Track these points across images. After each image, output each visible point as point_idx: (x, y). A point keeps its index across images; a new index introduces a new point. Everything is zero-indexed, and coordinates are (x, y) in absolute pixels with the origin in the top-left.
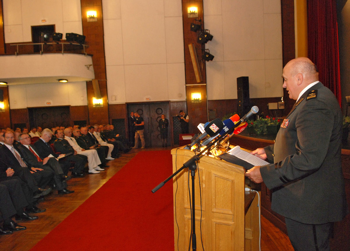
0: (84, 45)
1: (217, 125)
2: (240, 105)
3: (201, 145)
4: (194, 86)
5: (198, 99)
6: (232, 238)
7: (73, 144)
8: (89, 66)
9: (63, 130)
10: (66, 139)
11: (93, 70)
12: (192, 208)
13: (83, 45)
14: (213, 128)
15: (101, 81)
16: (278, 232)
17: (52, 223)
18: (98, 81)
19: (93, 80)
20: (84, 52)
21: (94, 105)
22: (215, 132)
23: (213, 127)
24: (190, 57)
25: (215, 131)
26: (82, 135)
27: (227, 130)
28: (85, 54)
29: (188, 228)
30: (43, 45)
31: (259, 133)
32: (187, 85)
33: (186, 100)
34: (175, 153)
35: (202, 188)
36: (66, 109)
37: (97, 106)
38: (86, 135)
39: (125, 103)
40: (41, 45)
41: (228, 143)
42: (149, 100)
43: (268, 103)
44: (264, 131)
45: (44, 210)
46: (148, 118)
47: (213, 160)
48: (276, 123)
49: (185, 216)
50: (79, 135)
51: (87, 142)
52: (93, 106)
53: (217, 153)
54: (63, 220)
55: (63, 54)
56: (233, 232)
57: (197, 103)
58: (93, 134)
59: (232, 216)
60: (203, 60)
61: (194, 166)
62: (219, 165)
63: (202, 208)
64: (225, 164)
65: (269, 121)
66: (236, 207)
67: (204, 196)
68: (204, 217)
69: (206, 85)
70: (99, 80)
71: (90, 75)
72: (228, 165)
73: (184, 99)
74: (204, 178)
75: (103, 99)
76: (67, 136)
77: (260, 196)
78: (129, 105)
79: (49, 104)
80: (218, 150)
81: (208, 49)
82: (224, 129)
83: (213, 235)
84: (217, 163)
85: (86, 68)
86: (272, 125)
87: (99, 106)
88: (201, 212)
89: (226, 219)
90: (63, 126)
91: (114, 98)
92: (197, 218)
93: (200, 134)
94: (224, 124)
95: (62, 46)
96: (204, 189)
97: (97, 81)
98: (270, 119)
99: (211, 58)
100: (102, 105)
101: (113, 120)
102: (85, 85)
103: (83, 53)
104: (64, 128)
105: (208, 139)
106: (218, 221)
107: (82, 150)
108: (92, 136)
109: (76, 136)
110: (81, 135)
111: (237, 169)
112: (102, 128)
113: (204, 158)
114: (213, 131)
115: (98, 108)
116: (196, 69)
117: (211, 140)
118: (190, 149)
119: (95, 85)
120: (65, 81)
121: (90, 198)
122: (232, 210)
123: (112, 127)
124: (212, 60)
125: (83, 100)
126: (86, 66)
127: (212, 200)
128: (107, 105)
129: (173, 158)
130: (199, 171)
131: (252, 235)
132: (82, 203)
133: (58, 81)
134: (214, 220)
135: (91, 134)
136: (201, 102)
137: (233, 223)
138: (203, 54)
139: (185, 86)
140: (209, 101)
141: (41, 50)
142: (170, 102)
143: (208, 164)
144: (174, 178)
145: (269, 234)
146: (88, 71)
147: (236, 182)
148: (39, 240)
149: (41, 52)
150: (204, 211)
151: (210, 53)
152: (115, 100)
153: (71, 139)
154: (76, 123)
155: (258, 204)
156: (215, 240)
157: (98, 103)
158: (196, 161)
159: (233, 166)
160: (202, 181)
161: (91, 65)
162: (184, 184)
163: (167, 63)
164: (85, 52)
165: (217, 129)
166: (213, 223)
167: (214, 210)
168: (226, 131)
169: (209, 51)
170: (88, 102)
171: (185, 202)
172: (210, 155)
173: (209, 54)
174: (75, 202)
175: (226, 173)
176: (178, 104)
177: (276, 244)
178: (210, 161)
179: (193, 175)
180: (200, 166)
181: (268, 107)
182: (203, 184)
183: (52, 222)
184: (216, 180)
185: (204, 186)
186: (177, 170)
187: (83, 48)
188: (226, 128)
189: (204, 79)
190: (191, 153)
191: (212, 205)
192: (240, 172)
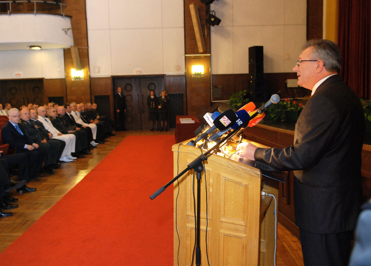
0: (61, 4)
1: (229, 118)
2: (251, 82)
3: (208, 140)
4: (195, 56)
5: (199, 73)
6: (243, 253)
7: (49, 126)
8: (67, 30)
9: (37, 108)
10: (39, 119)
11: (72, 35)
12: (196, 216)
13: (59, 3)
14: (224, 122)
15: (82, 49)
16: (296, 242)
17: (25, 223)
18: (79, 49)
19: (71, 47)
20: (61, 13)
21: (73, 78)
22: (226, 126)
23: (224, 120)
24: (191, 20)
25: (226, 124)
26: (59, 115)
27: (241, 124)
28: (62, 15)
29: (191, 240)
30: (12, 3)
31: (276, 119)
32: (186, 55)
33: (185, 74)
34: (177, 150)
35: (209, 193)
36: (39, 82)
37: (77, 80)
38: (63, 116)
39: (110, 76)
40: (9, 3)
41: (241, 137)
42: (140, 73)
43: (286, 80)
44: (282, 118)
45: (16, 205)
46: (138, 95)
47: (223, 160)
48: (298, 108)
49: (187, 224)
50: (56, 116)
51: (65, 124)
52: (71, 79)
53: (227, 149)
54: (38, 218)
55: (35, 15)
56: (244, 247)
57: (198, 78)
58: (71, 113)
59: (245, 227)
60: (207, 25)
61: (200, 168)
62: (230, 166)
63: (208, 217)
64: (237, 165)
65: (289, 105)
66: (249, 217)
67: (210, 201)
68: (210, 227)
69: (210, 56)
70: (79, 47)
71: (68, 42)
72: (241, 167)
73: (182, 72)
74: (211, 180)
75: (84, 71)
76: (40, 115)
77: (277, 201)
78: (115, 79)
79: (19, 76)
80: (228, 145)
81: (214, 11)
82: (237, 122)
83: (220, 249)
84: (228, 163)
85: (63, 32)
86: (292, 110)
87: (79, 80)
88: (207, 221)
89: (237, 230)
90: (36, 104)
91: (97, 70)
92: (203, 227)
93: (206, 125)
94: (237, 116)
95: (34, 5)
96: (210, 194)
97: (76, 48)
98: (290, 103)
99: (217, 22)
100: (82, 78)
101: (95, 97)
102: (62, 53)
103: (59, 13)
104: (37, 106)
105: (217, 133)
106: (227, 232)
107: (59, 135)
108: (70, 117)
109: (52, 116)
110: (57, 116)
111: (252, 172)
112: (83, 106)
113: (212, 157)
114: (224, 124)
115: (78, 83)
116: (198, 36)
117: (220, 135)
118: (195, 145)
119: (74, 54)
120: (39, 48)
121: (69, 192)
122: (244, 220)
123: (94, 106)
124: (218, 24)
125: (60, 72)
126: (63, 29)
127: (220, 207)
128: (89, 78)
129: (174, 155)
130: (206, 172)
131: (265, 248)
132: (60, 199)
133: (29, 48)
134: (222, 231)
135: (69, 114)
136: (203, 76)
137: (245, 235)
138: (208, 17)
139: (184, 57)
140: (213, 75)
141: (9, 10)
142: (166, 76)
143: (216, 164)
144: (175, 183)
145: (284, 244)
146: (66, 35)
147: (250, 187)
148: (11, 243)
149: (8, 12)
150: (210, 220)
151: (216, 16)
152: (99, 72)
153: (46, 120)
154: (51, 100)
155: (274, 211)
156: (222, 254)
157: (78, 76)
158: (203, 162)
159: (247, 169)
160: (209, 185)
161: (70, 29)
162: (187, 187)
163: (162, 28)
164: (63, 12)
165: (228, 123)
166: (220, 234)
167: (223, 219)
168: (239, 125)
169: (215, 13)
170: (66, 74)
171: (187, 208)
172: (218, 153)
173: (214, 17)
174: (51, 198)
175: (238, 176)
176: (175, 78)
177: (294, 256)
178: (219, 161)
179: (199, 178)
180: (207, 167)
181: (286, 84)
182: (210, 188)
183: (25, 221)
184: (226, 184)
185: (211, 190)
186: (179, 174)
187: (60, 8)
188: (239, 121)
189: (207, 49)
190: (196, 150)
191: (220, 214)
192: (256, 176)
